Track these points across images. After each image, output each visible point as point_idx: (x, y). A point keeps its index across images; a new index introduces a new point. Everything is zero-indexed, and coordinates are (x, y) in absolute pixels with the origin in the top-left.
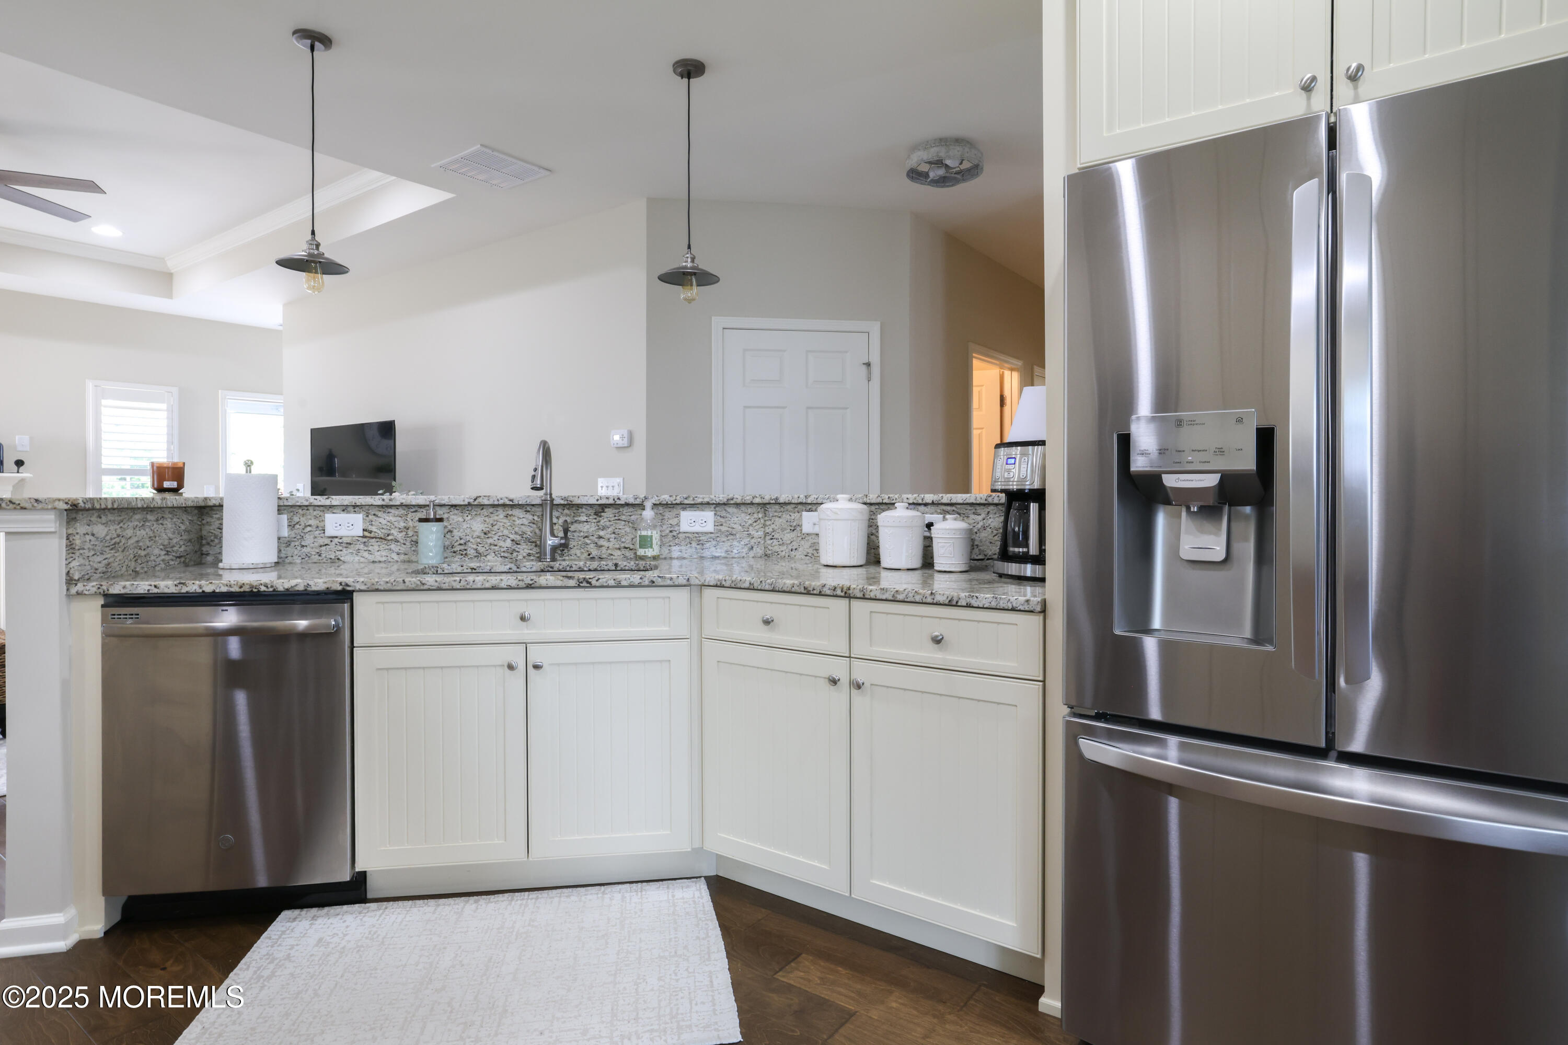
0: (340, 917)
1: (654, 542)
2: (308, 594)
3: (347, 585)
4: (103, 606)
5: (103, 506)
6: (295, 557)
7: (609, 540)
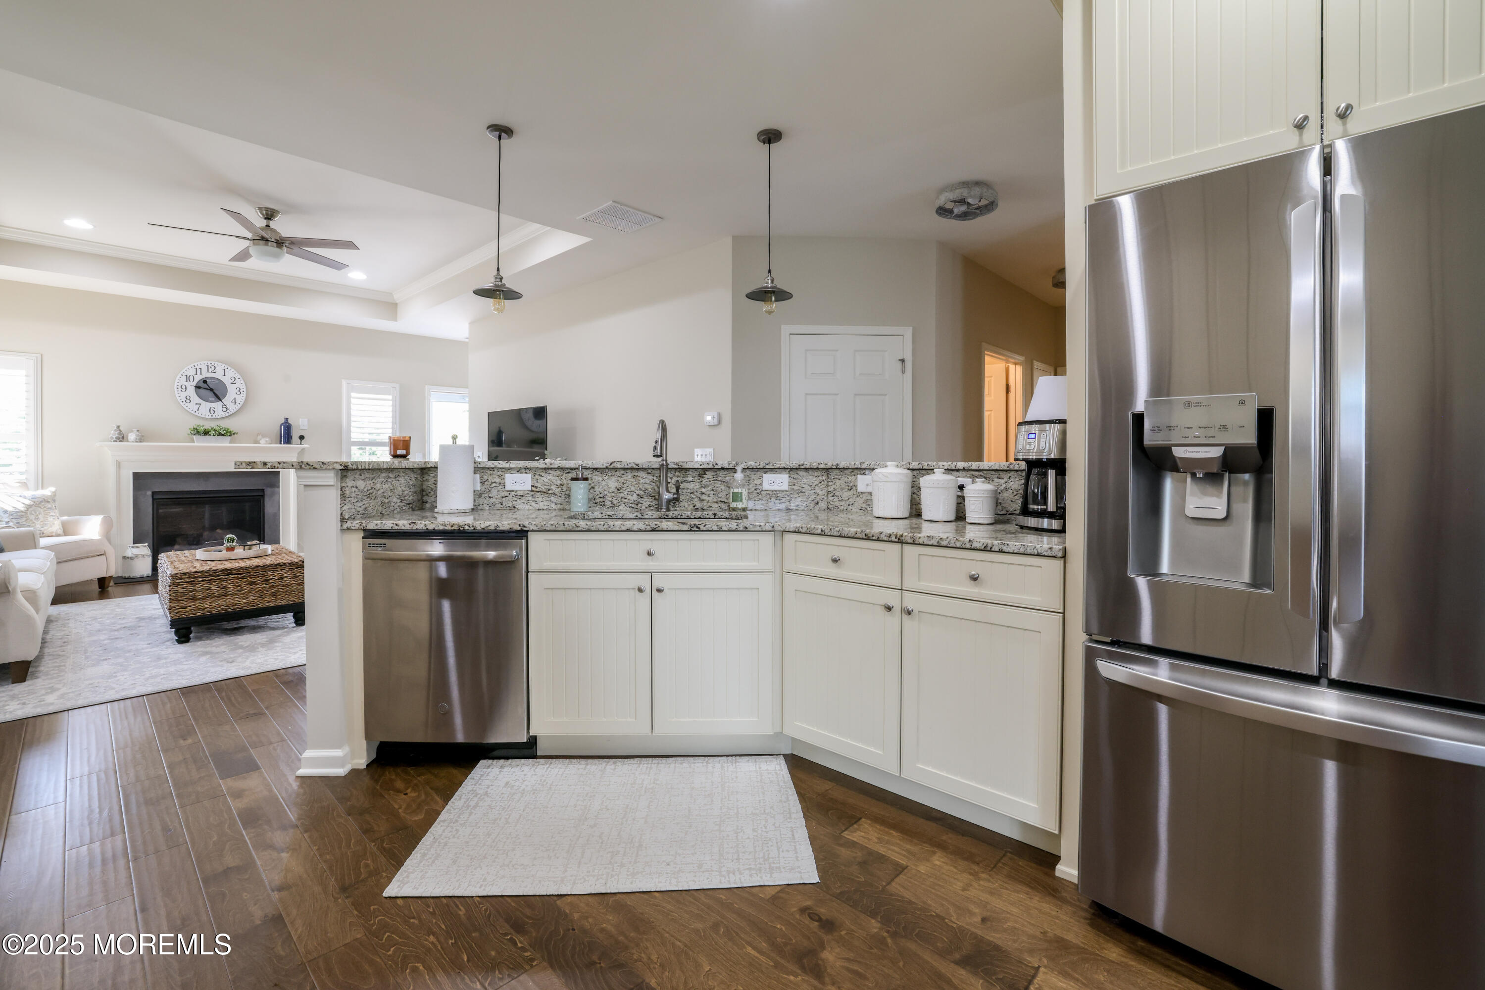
0: (519, 767)
1: (744, 497)
2: (497, 532)
3: (524, 526)
4: (363, 538)
5: (363, 468)
6: (485, 505)
7: (709, 495)
